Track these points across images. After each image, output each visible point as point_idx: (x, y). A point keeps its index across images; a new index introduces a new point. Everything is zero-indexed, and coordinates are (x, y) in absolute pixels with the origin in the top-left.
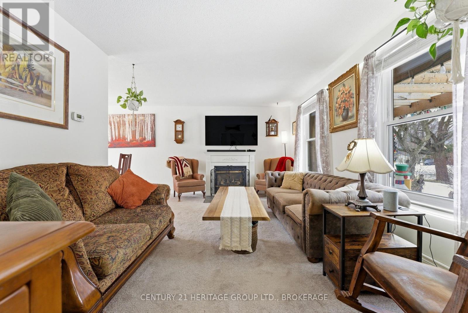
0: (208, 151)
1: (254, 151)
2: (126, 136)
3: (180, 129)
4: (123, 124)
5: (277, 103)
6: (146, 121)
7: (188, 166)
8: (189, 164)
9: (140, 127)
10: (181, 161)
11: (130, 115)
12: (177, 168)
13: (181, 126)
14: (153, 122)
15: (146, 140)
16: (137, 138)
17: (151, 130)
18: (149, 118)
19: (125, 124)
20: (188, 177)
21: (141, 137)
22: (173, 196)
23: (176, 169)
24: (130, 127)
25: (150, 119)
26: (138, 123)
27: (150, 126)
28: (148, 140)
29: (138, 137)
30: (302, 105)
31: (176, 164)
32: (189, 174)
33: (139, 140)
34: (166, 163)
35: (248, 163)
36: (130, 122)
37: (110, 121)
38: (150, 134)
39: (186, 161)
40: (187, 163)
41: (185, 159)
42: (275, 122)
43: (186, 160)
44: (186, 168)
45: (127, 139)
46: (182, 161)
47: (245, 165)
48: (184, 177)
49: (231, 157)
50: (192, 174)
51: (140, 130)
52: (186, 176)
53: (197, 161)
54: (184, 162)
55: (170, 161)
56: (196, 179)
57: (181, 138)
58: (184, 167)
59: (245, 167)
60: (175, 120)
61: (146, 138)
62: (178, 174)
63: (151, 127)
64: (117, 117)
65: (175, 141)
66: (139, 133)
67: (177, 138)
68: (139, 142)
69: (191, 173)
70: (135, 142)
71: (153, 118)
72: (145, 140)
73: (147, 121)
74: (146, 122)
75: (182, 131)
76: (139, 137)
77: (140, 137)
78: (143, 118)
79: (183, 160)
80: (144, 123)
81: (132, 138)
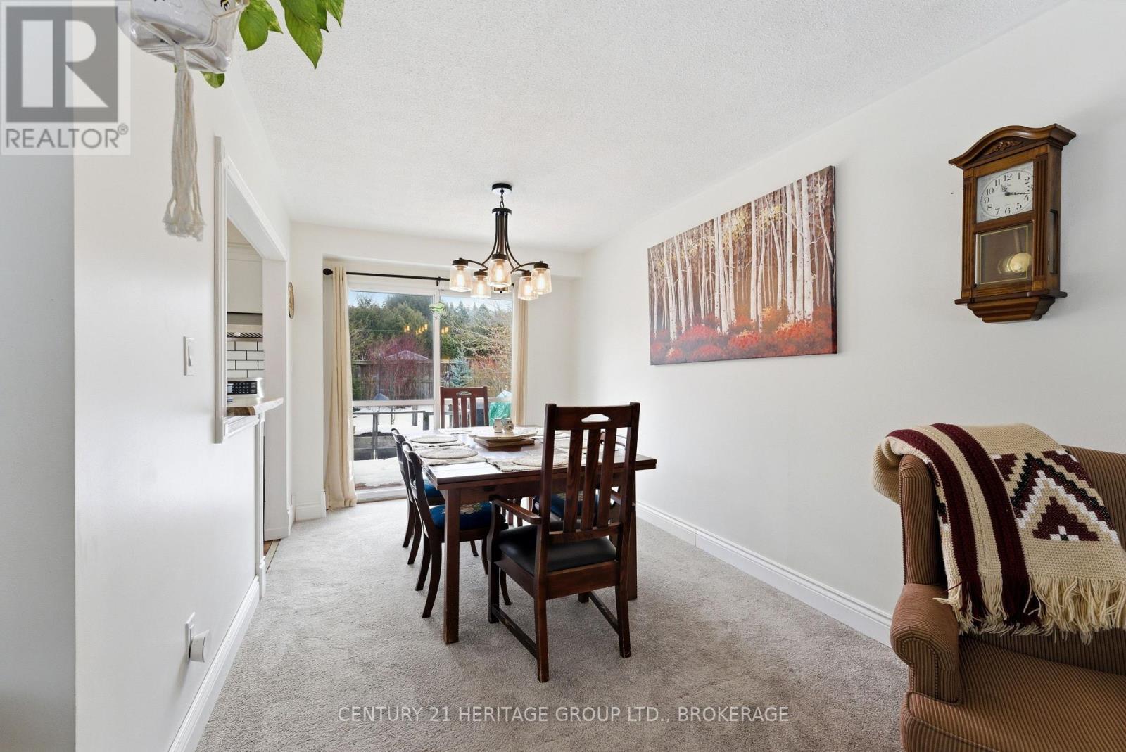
2: (717, 313)
3: (1021, 202)
4: (707, 265)
6: (790, 220)
7: (1087, 536)
8: (1103, 515)
9: (765, 257)
10: (1008, 471)
11: (727, 215)
12: (945, 528)
13: (1022, 175)
14: (821, 212)
15: (791, 319)
16: (753, 317)
17: (813, 263)
18: (805, 202)
19: (713, 261)
21: (768, 310)
23: (938, 539)
24: (728, 268)
25: (810, 201)
26: (758, 239)
27: (807, 245)
28: (800, 318)
29: (756, 311)
31: (941, 491)
33: (760, 325)
36: (731, 246)
37: (673, 260)
38: (809, 287)
39: (1062, 480)
40: (1081, 497)
41: (1062, 460)
44: (1065, 545)
45: (721, 322)
46: (1016, 477)
51: (766, 272)
52: (1065, 627)
54: (1046, 486)
61: (790, 308)
62: (953, 597)
63: (812, 245)
64: (691, 241)
65: (964, 307)
66: (759, 291)
67: (981, 283)
68: (760, 331)
70: (745, 333)
71: (821, 191)
72: (786, 321)
73: (794, 218)
74: (789, 227)
75: (1038, 220)
76: (759, 312)
77: (763, 307)
78: (779, 211)
80: (783, 234)
81: (737, 315)
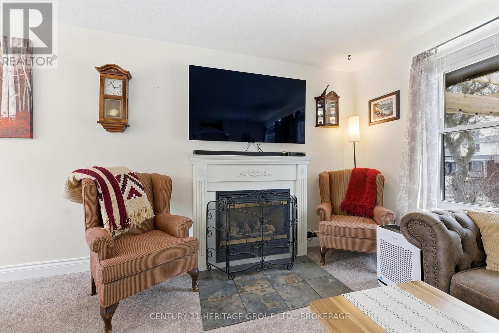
0: (197, 152)
1: (303, 154)
3: (118, 92)
5: (349, 56)
7: (140, 195)
8: (143, 189)
10: (119, 180)
12: (102, 203)
13: (119, 83)
20: (140, 226)
22: (90, 292)
23: (99, 207)
27: (11, 75)
28: (4, 116)
30: (439, 48)
31: (100, 190)
32: (143, 217)
34: (63, 189)
35: (292, 183)
39: (133, 181)
40: (138, 184)
41: (133, 175)
42: (335, 96)
43: (135, 177)
44: (135, 200)
46: (122, 182)
47: (289, 188)
48: (127, 230)
49: (256, 168)
50: (153, 215)
52: (136, 224)
53: (168, 181)
54: (130, 183)
55: (80, 182)
56: (167, 231)
57: (121, 117)
58: (129, 198)
59: (287, 191)
60: (101, 65)
62: (106, 226)
63: (16, 77)
65: (99, 124)
67: (106, 117)
69: (151, 215)
75: (124, 100)
79: (125, 175)
